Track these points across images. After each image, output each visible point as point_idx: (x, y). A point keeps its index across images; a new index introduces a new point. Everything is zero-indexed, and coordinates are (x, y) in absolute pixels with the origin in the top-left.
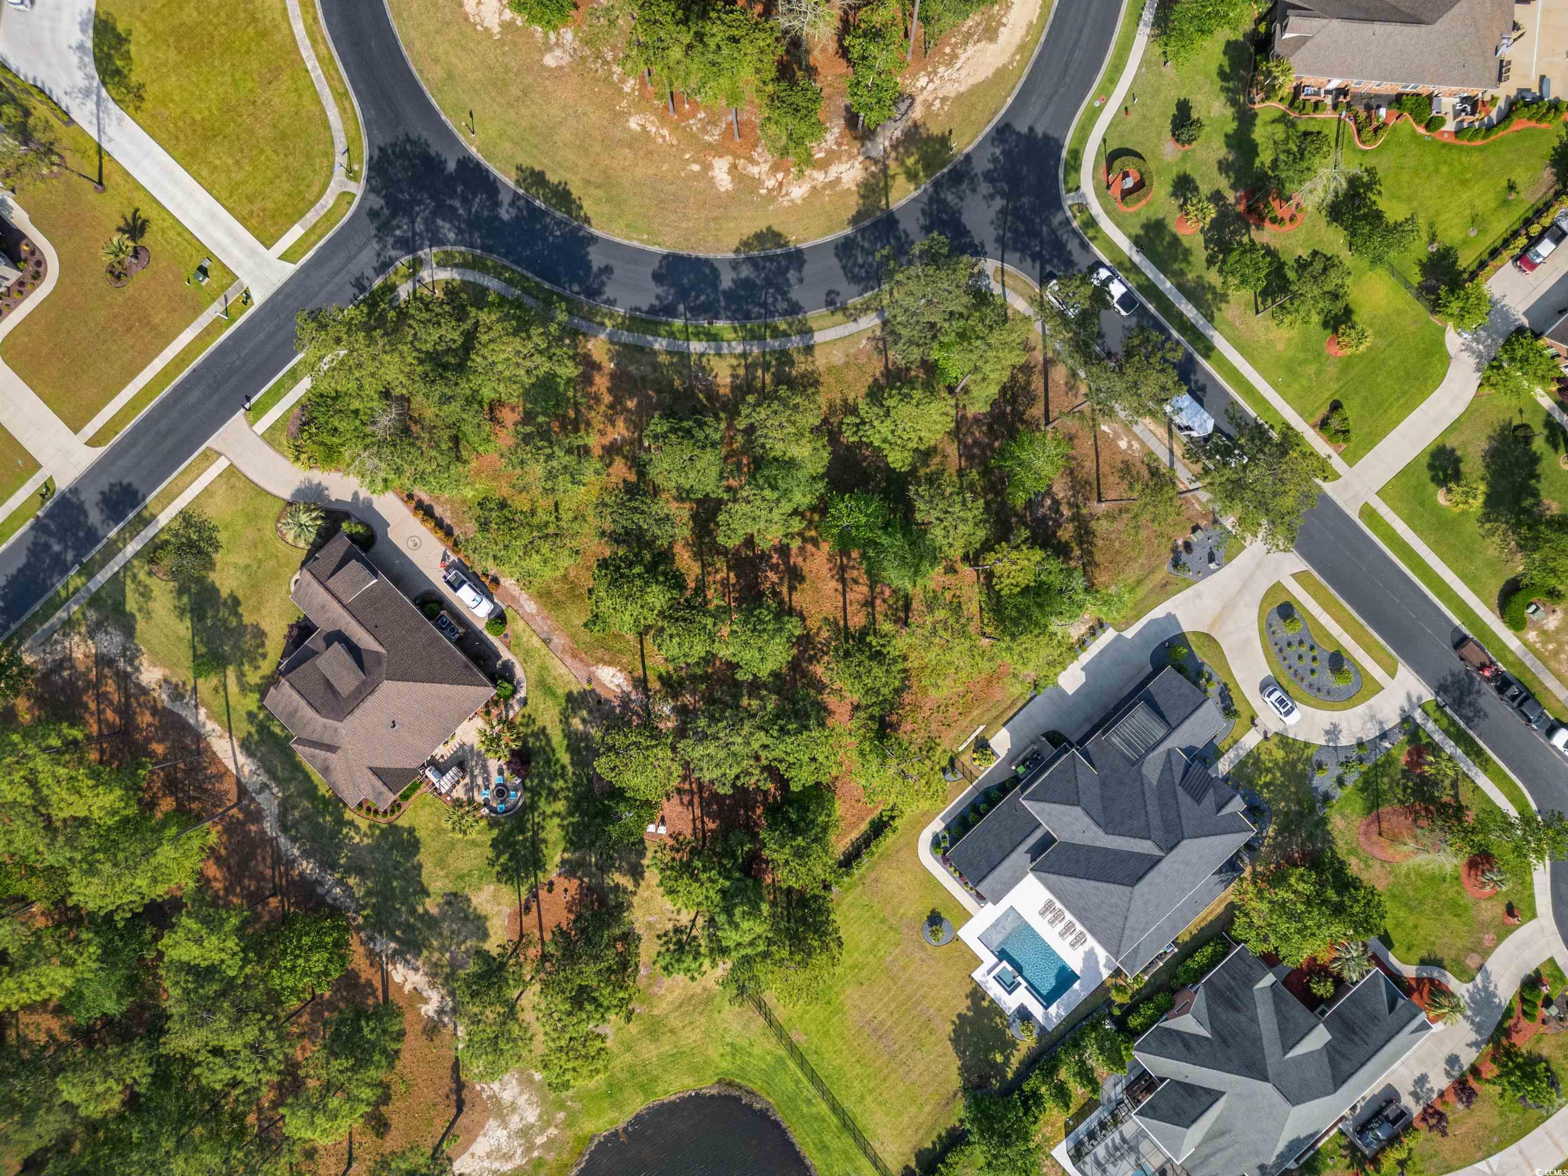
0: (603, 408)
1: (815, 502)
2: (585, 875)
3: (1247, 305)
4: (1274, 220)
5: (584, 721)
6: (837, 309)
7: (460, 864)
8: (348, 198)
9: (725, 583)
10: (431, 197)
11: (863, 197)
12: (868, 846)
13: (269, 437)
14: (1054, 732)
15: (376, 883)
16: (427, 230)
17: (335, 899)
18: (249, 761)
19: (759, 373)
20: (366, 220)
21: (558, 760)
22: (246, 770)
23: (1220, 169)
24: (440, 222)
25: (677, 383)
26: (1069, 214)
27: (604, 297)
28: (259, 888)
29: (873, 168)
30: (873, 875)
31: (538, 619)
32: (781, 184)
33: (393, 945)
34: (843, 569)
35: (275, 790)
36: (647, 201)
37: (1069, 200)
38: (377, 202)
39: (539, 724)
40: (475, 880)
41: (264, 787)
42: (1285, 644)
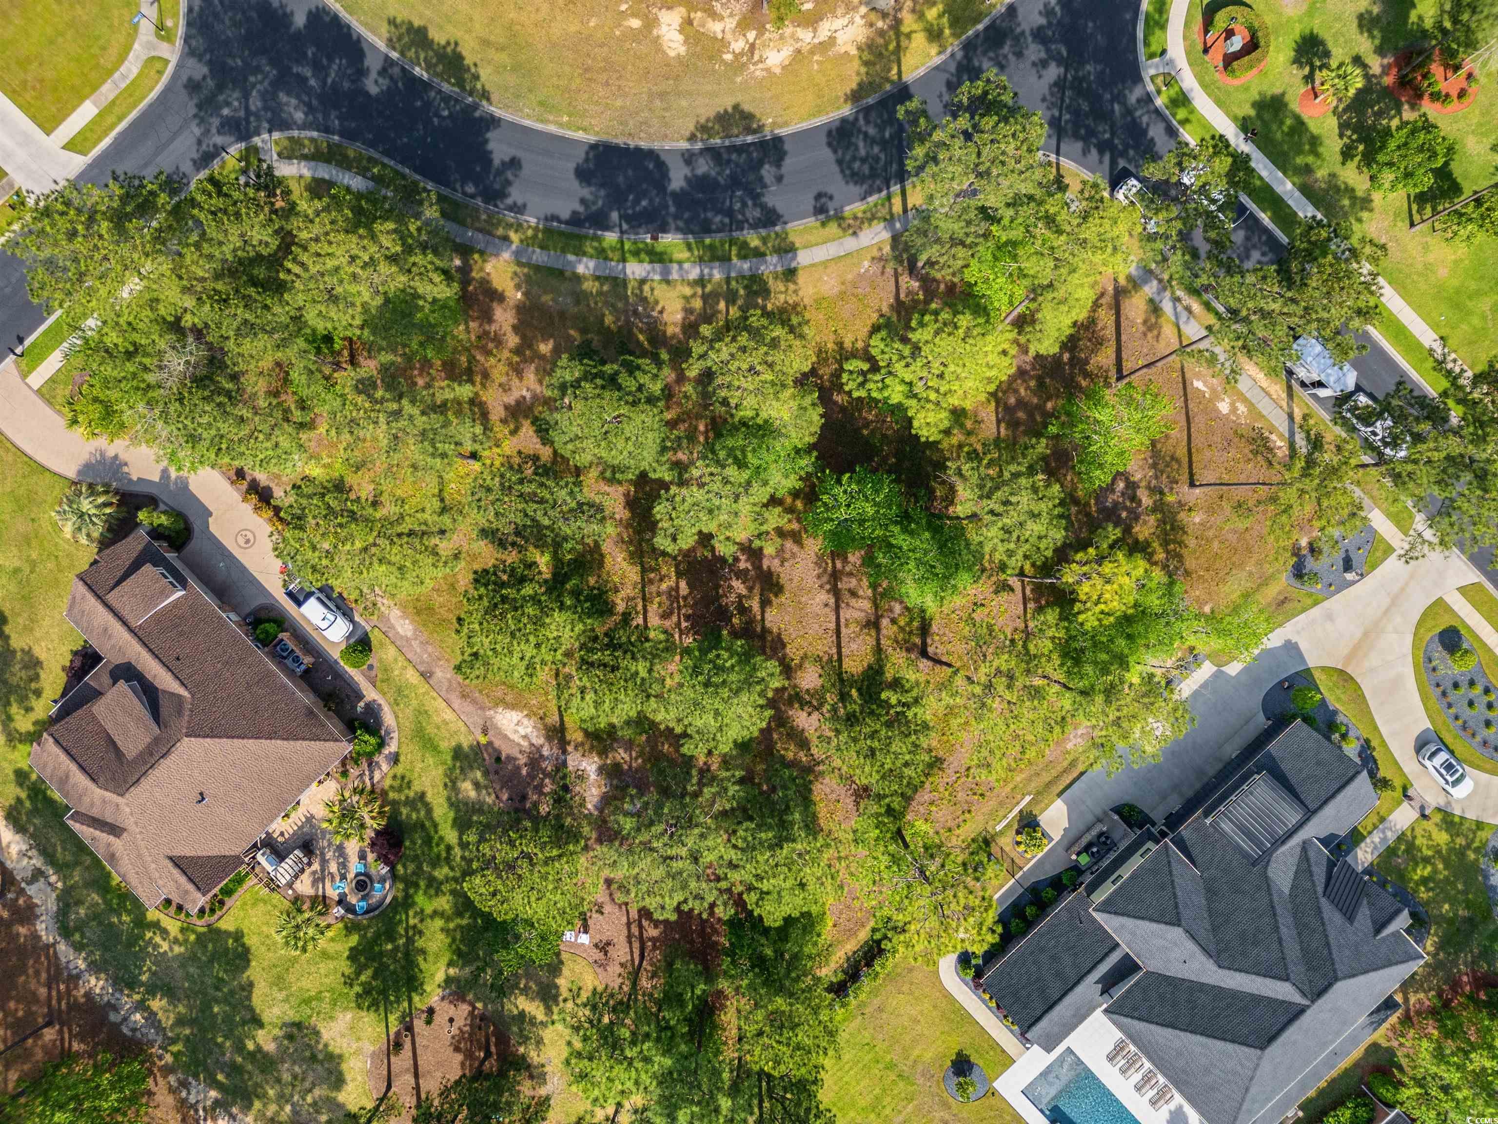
0: (506, 354)
1: (799, 485)
2: (478, 999)
3: (1396, 215)
4: (1435, 97)
5: (477, 785)
6: (829, 219)
7: (305, 983)
8: (158, 65)
9: (673, 594)
10: (273, 62)
11: (866, 63)
12: (869, 965)
13: (46, 394)
14: (1131, 807)
15: (190, 1008)
16: (266, 108)
17: (134, 1030)
18: (18, 837)
19: (722, 305)
20: (183, 94)
21: (441, 838)
22: (14, 850)
23: (1361, 26)
24: (283, 97)
25: (609, 320)
26: (1151, 88)
27: (509, 201)
28: (29, 1013)
29: (880, 24)
30: (876, 1002)
31: (416, 644)
32: (752, 46)
33: (213, 1094)
34: (835, 576)
35: (53, 879)
36: (567, 69)
37: (1150, 70)
38: (199, 70)
39: (417, 787)
40: (325, 1006)
41: (37, 874)
42: (1448, 684)
